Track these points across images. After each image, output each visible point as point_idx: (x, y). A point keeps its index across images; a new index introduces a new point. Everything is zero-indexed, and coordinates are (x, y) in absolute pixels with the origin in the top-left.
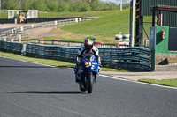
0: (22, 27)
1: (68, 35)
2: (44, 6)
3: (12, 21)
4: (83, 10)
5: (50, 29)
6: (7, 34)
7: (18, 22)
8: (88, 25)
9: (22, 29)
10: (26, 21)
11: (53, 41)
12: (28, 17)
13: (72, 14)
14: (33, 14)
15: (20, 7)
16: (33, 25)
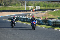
0: (34, 13)
1: (51, 16)
2: (42, 5)
3: (30, 11)
4: (57, 6)
5: (44, 14)
6: (28, 16)
7: (33, 11)
8: (59, 12)
9: (34, 14)
10: (35, 11)
11: (46, 18)
12: (36, 9)
13: (53, 8)
14: (38, 8)
15: (33, 5)
16: (38, 12)
